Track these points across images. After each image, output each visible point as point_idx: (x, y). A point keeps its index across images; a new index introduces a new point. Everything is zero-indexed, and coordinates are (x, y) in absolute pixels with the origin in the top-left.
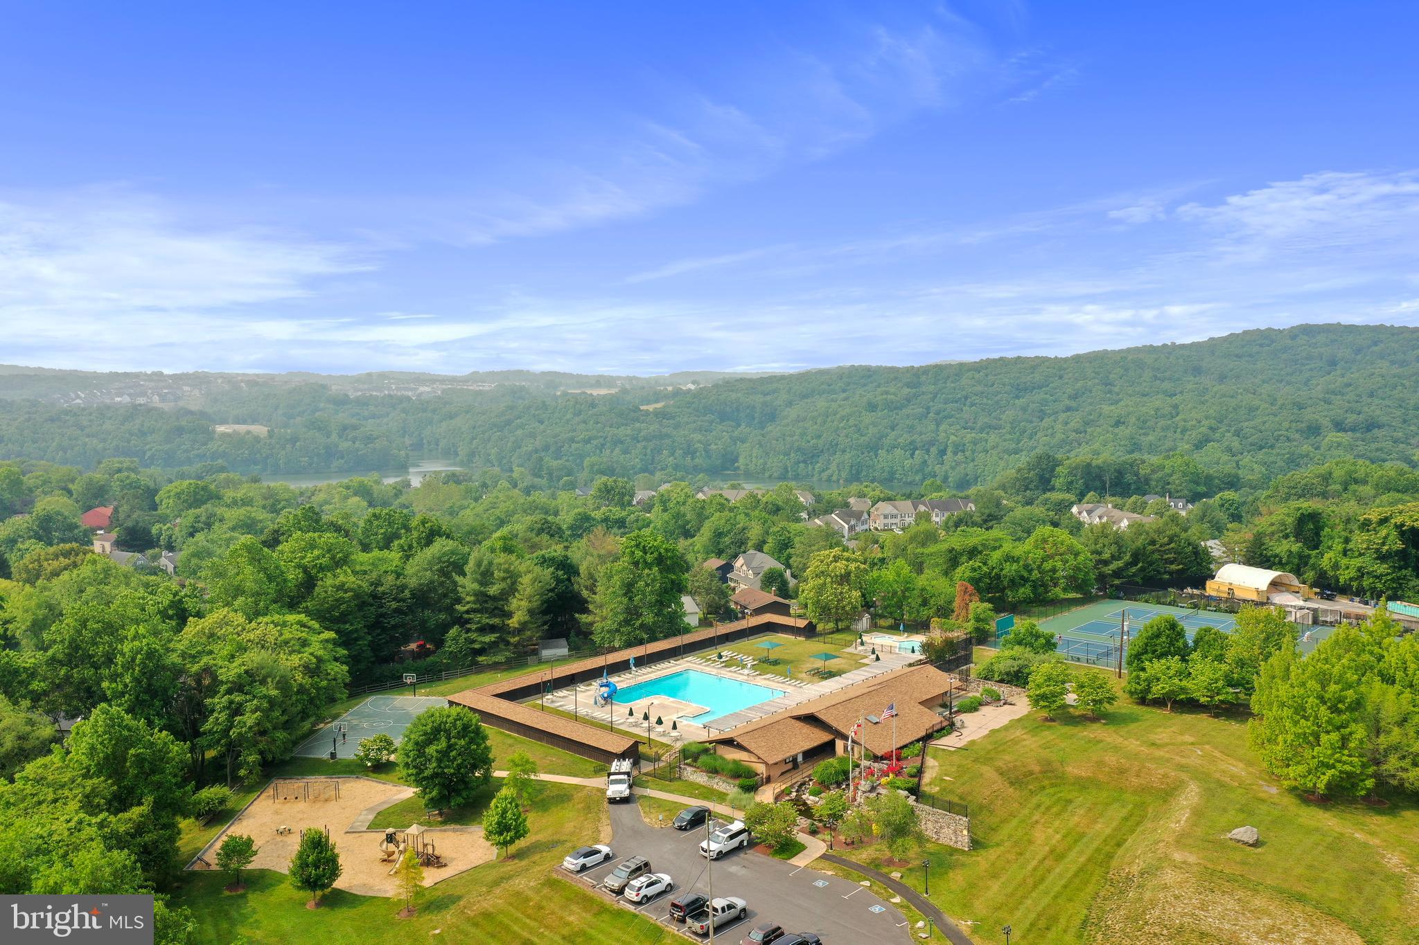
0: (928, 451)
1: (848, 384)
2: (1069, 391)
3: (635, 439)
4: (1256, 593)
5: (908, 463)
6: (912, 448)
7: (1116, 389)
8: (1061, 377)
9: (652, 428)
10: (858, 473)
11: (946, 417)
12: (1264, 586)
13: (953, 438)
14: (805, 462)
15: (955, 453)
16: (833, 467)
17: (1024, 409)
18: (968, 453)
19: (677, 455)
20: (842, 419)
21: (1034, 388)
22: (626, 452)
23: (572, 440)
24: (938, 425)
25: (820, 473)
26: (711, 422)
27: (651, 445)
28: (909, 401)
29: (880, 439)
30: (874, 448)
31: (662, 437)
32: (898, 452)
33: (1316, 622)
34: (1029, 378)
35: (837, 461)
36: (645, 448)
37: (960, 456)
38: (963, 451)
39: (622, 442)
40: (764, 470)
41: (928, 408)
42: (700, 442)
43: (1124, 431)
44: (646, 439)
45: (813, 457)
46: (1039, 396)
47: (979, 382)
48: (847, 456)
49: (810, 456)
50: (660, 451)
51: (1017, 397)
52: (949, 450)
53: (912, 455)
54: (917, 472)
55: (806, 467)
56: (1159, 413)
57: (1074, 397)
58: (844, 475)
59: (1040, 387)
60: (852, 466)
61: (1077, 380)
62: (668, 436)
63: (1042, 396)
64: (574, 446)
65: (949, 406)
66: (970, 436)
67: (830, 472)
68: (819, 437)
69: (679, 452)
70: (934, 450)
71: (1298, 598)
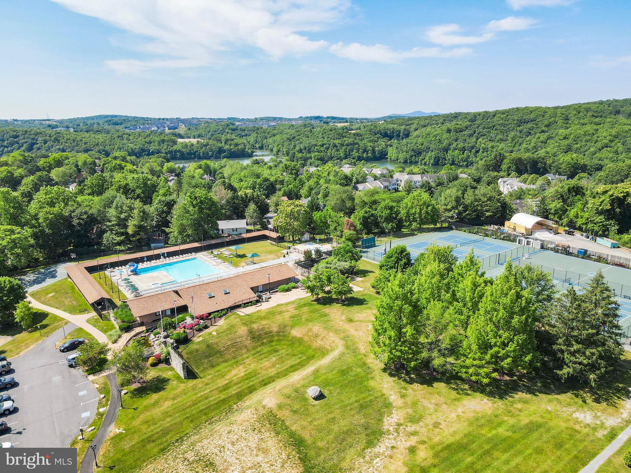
0: (471, 151)
1: (445, 120)
2: (546, 122)
3: (342, 145)
4: (525, 230)
5: (460, 157)
6: (463, 150)
7: (570, 122)
8: (543, 116)
9: (350, 140)
10: (438, 160)
11: (482, 136)
12: (530, 226)
13: (483, 145)
14: (415, 156)
15: (483, 152)
16: (427, 158)
17: (521, 132)
18: (489, 153)
19: (360, 152)
20: (434, 136)
21: (529, 121)
22: (338, 150)
23: (316, 145)
24: (477, 139)
25: (421, 161)
26: (378, 138)
27: (349, 147)
28: (467, 128)
29: (450, 145)
30: (446, 150)
31: (354, 144)
32: (457, 151)
33: (542, 247)
34: (527, 117)
35: (429, 155)
36: (346, 149)
37: (485, 154)
38: (487, 151)
39: (337, 147)
40: (397, 159)
41: (475, 131)
42: (371, 146)
43: (566, 142)
44: (347, 145)
45: (418, 154)
46: (530, 125)
47: (502, 119)
48: (433, 153)
49: (418, 153)
50: (352, 151)
51: (519, 126)
52: (481, 151)
53: (463, 153)
54: (464, 161)
55: (416, 158)
56: (587, 133)
57: (548, 126)
58: (432, 161)
59: (532, 121)
60: (435, 158)
61: (551, 118)
62: (357, 144)
63: (531, 125)
64: (316, 147)
65: (485, 130)
66: (490, 144)
67: (425, 160)
68: (422, 144)
69: (361, 151)
70: (474, 151)
71: (551, 233)
